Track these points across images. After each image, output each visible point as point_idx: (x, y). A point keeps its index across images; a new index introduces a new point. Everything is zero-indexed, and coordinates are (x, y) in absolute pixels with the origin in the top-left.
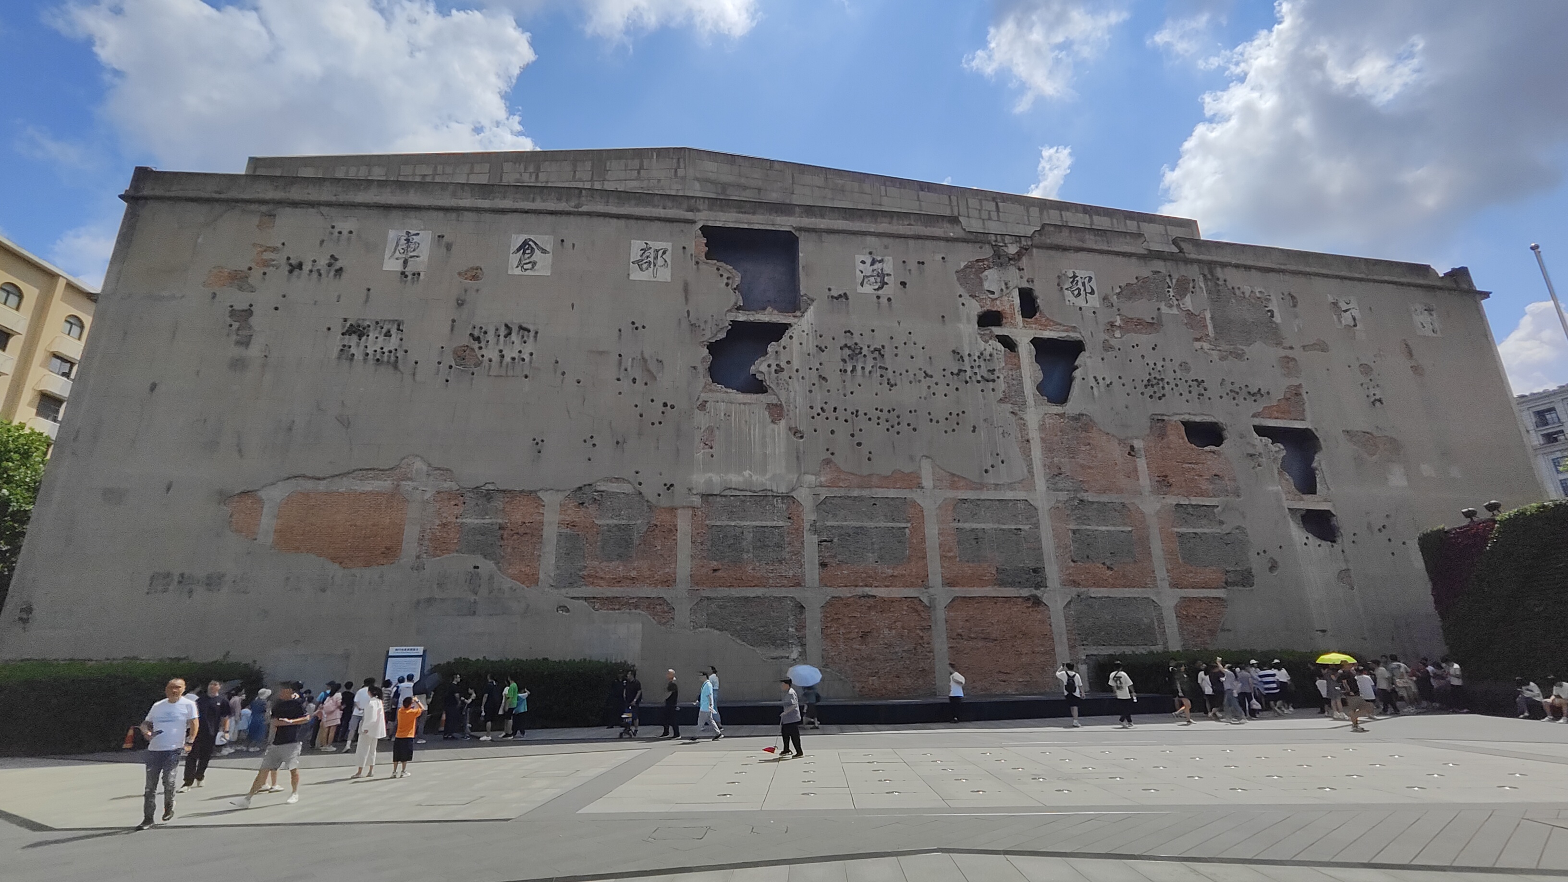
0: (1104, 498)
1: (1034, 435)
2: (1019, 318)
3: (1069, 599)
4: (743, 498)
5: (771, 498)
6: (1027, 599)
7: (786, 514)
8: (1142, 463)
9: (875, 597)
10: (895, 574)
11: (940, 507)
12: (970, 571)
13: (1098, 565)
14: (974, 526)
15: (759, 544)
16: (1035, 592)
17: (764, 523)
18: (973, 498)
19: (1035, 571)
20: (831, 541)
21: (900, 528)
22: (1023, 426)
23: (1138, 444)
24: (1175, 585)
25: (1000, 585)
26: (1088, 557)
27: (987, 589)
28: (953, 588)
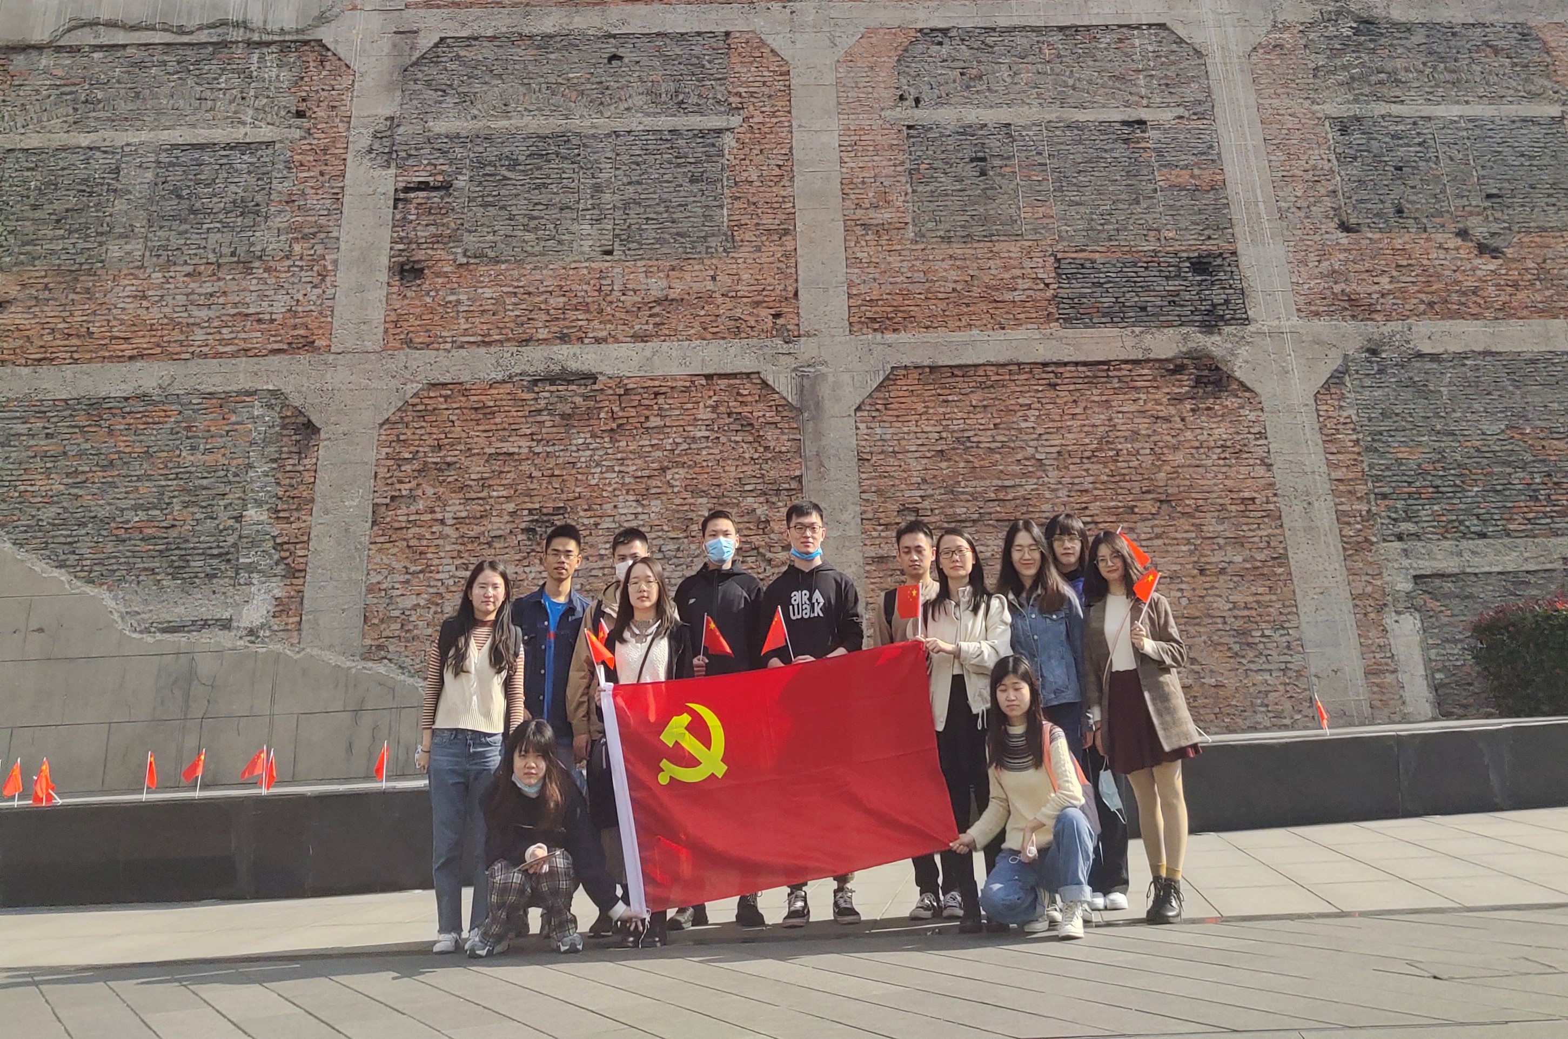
3: (1335, 362)
4: (139, 55)
5: (239, 51)
6: (1175, 368)
7: (292, 103)
9: (592, 377)
10: (673, 294)
11: (850, 59)
12: (953, 275)
13: (1439, 237)
14: (972, 115)
15: (170, 205)
16: (1201, 340)
17: (202, 135)
18: (969, 24)
19: (1201, 265)
20: (446, 187)
21: (703, 134)
25: (1068, 321)
26: (1400, 211)
27: (1019, 334)
28: (890, 337)
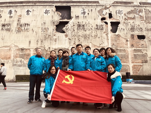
0: (121, 49)
1: (109, 38)
2: (108, 18)
8: (129, 43)
22: (108, 37)
23: (128, 39)
24: (133, 63)
